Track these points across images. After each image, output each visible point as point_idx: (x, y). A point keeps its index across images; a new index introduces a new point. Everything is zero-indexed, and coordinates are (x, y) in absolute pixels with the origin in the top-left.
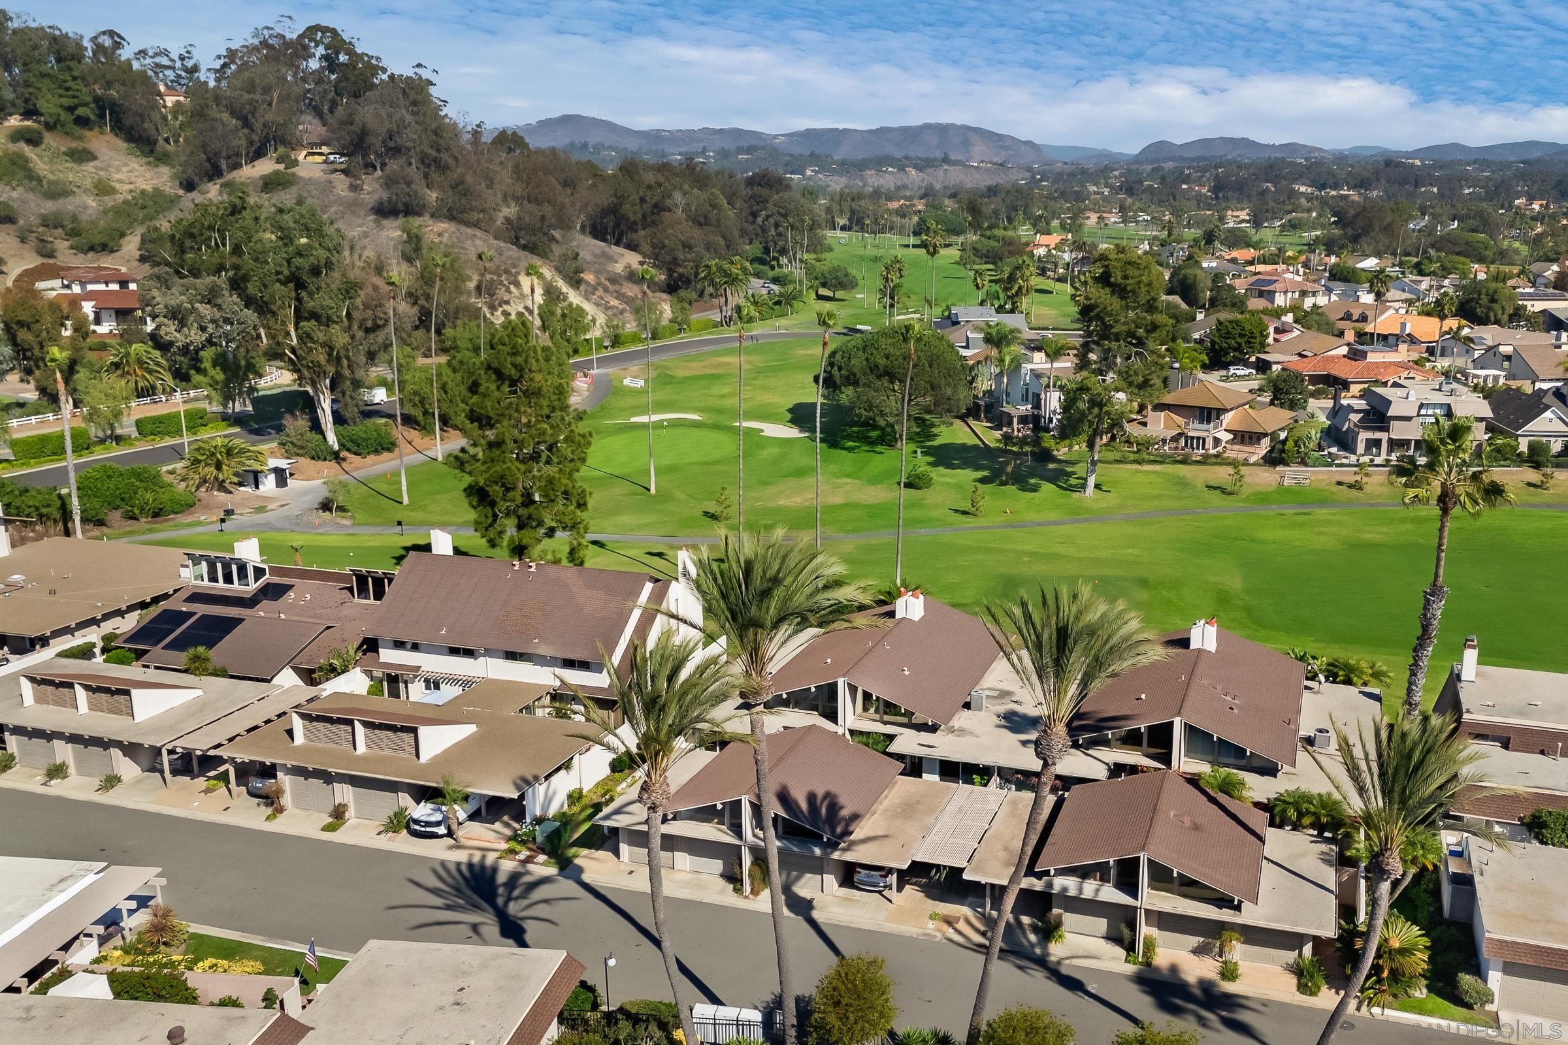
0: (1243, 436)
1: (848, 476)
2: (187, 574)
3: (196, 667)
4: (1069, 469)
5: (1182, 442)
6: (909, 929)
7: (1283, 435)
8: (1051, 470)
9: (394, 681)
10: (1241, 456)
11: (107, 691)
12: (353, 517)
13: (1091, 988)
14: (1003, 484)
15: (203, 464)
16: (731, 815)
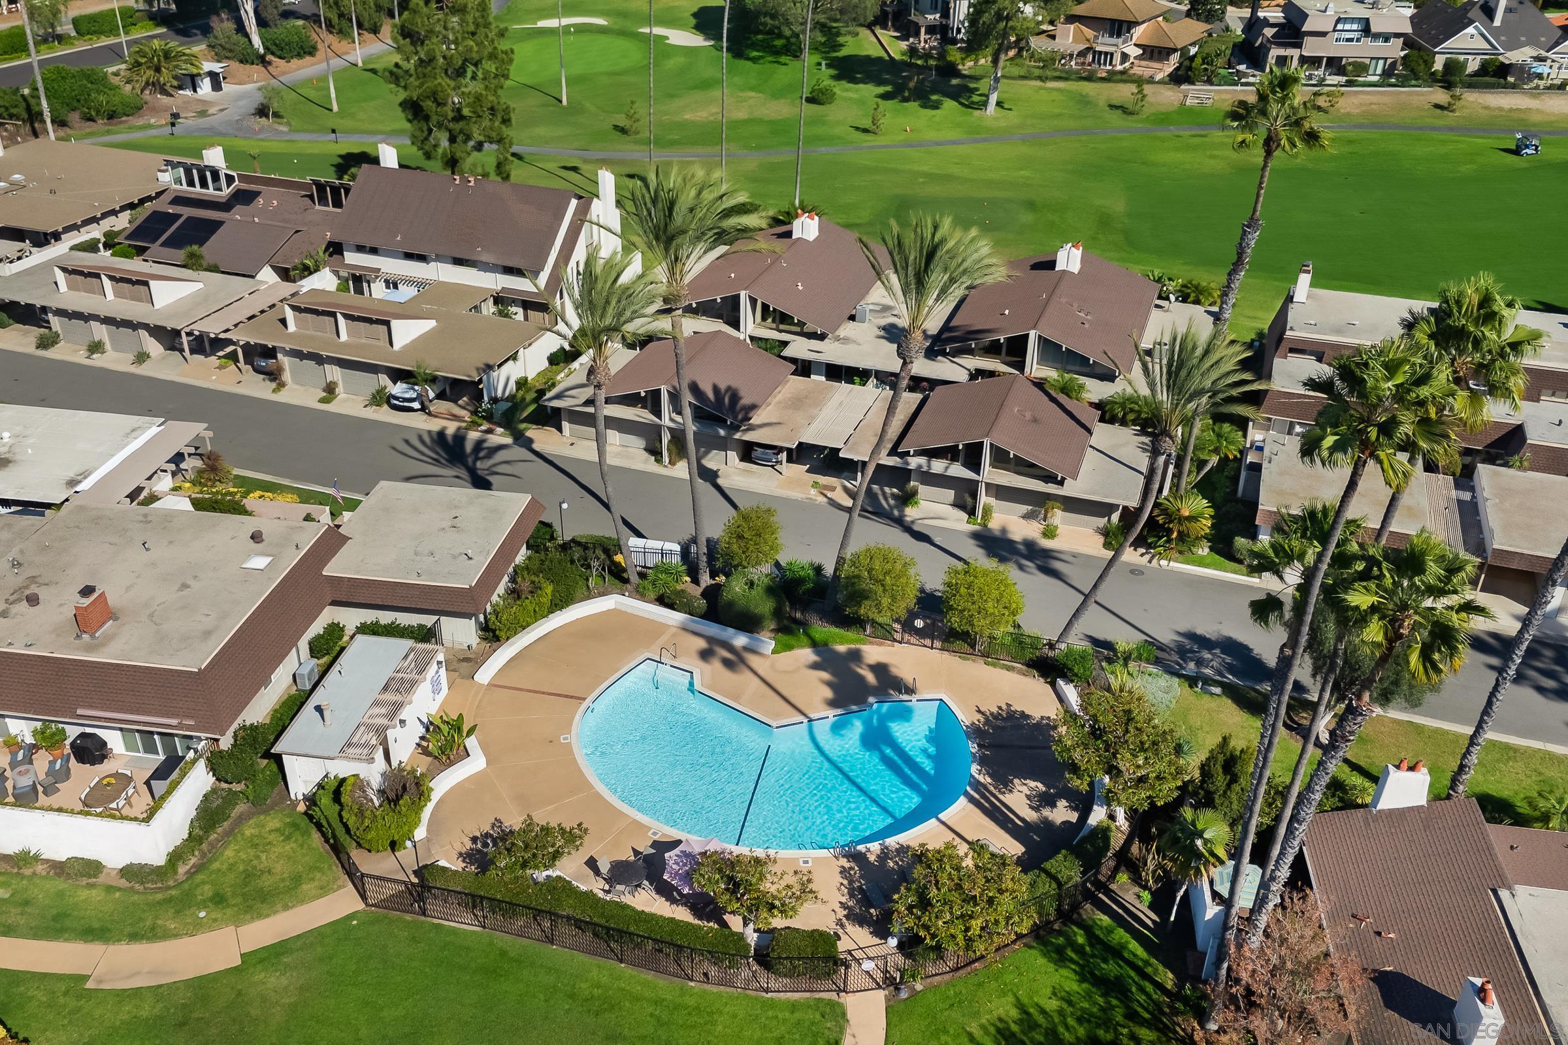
0: (1152, 52)
1: (752, 89)
2: (166, 178)
3: (193, 263)
4: (972, 85)
5: (1090, 58)
6: (796, 494)
7: (1193, 51)
8: (954, 86)
9: (358, 281)
10: (1147, 73)
11: (129, 281)
12: (288, 124)
13: (937, 540)
14: (906, 100)
15: (144, 67)
16: (652, 401)
